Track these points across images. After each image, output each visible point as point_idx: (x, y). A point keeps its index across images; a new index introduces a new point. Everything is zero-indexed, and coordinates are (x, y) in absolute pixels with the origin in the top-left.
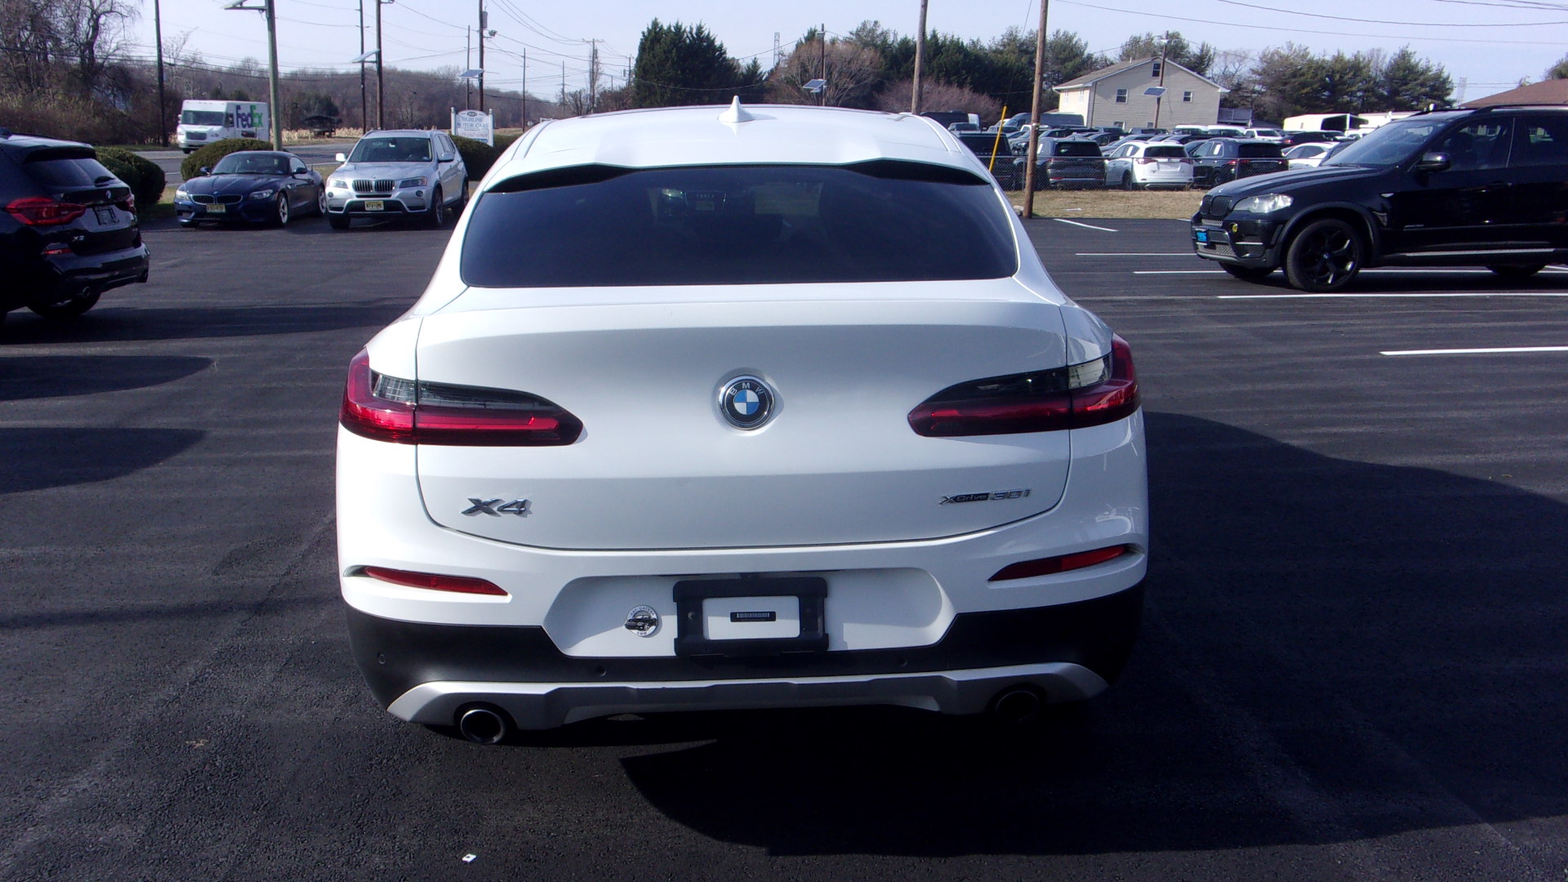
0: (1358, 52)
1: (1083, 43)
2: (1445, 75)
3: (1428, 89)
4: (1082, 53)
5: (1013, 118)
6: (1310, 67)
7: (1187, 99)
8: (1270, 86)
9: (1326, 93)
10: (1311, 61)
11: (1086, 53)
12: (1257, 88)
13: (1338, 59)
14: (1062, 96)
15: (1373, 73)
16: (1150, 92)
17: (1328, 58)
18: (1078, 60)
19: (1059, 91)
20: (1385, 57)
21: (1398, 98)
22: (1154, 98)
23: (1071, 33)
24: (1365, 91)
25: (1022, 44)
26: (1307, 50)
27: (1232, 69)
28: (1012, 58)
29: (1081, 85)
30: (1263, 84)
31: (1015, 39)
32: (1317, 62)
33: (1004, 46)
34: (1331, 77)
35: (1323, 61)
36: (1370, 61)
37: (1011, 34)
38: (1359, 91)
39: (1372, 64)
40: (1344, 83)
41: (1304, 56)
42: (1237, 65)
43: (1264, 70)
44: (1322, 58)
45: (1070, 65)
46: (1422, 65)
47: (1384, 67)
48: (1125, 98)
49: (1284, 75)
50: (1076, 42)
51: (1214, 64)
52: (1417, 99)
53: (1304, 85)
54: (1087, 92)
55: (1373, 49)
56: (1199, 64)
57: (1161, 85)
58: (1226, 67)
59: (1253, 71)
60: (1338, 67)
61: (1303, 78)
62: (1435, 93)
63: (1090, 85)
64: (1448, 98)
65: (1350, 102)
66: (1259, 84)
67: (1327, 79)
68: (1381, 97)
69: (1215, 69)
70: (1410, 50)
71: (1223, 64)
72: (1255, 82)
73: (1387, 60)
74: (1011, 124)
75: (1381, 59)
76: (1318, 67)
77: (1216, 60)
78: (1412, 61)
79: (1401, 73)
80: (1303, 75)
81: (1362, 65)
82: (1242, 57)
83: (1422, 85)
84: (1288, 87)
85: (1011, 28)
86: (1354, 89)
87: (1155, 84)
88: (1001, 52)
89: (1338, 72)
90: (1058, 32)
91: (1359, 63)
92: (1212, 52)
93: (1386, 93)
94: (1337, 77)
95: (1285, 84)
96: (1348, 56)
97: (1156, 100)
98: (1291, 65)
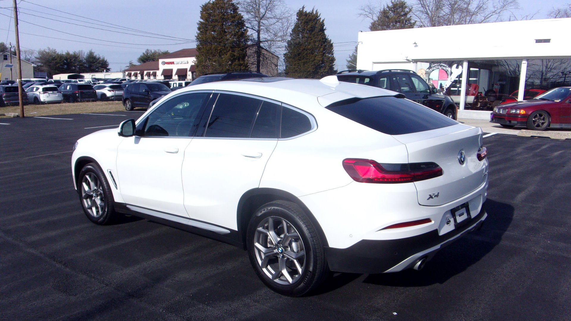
0: (75, 51)
3: (101, 65)
6: (58, 57)
8: (45, 63)
9: (66, 66)
10: (58, 54)
12: (39, 64)
13: (68, 54)
17: (64, 53)
20: (84, 53)
21: (92, 68)
24: (80, 66)
26: (56, 50)
27: (28, 57)
30: (42, 63)
32: (60, 55)
34: (67, 60)
35: (62, 54)
36: (80, 55)
38: (78, 65)
39: (80, 56)
40: (72, 62)
41: (55, 53)
42: (30, 56)
43: (41, 57)
46: (98, 56)
47: (85, 57)
49: (49, 59)
52: (98, 68)
53: (57, 63)
55: (80, 51)
57: (11, 63)
59: (36, 58)
60: (68, 57)
61: (56, 61)
62: (104, 66)
64: (108, 68)
65: (75, 69)
67: (65, 61)
68: (86, 67)
69: (22, 57)
70: (93, 51)
71: (25, 55)
72: (38, 62)
73: (86, 54)
75: (83, 54)
76: (61, 57)
78: (94, 55)
79: (91, 59)
80: (56, 59)
81: (76, 56)
82: (32, 53)
83: (99, 63)
86: (76, 65)
89: (69, 58)
94: (69, 60)
95: (51, 63)
96: (71, 53)
97: (10, 69)
98: (51, 56)
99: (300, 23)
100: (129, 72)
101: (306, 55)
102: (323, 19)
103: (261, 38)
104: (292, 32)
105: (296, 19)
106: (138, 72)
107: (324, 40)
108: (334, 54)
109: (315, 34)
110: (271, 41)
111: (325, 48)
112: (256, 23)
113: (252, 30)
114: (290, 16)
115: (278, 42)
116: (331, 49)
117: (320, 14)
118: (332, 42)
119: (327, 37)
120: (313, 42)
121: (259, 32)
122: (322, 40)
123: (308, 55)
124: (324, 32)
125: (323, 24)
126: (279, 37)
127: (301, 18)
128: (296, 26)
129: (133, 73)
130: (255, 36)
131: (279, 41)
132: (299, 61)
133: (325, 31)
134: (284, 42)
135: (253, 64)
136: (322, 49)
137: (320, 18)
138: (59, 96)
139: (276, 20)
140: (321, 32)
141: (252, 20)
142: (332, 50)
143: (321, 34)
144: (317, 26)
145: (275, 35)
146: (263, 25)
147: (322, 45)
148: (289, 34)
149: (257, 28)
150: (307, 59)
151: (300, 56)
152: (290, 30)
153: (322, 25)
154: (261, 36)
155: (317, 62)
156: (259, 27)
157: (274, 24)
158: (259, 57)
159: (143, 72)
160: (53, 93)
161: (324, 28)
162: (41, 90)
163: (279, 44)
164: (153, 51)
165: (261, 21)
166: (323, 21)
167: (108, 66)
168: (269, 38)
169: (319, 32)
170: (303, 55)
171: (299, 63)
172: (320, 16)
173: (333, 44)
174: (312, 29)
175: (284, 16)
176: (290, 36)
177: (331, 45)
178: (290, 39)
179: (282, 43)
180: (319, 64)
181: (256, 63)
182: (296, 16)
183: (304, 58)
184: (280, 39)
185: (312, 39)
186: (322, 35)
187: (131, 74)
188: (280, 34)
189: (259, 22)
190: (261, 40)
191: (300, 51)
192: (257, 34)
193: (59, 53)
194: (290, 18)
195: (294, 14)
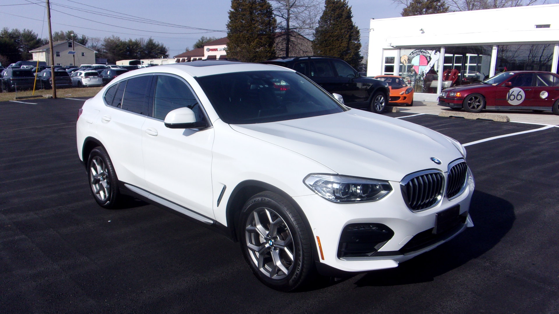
1: (36, 34)
2: (164, 47)
3: (159, 51)
4: (36, 38)
5: (16, 63)
6: (122, 44)
7: (83, 55)
9: (128, 53)
10: (121, 42)
11: (38, 38)
12: (105, 51)
13: (130, 41)
14: (34, 54)
15: (142, 46)
16: (70, 53)
17: (127, 41)
18: (35, 41)
19: (32, 52)
20: (144, 41)
22: (72, 55)
23: (30, 30)
24: (140, 52)
25: (10, 34)
26: (119, 38)
27: (95, 44)
28: (7, 40)
29: (41, 50)
30: (107, 50)
31: (7, 32)
32: (123, 42)
33: (3, 35)
34: (129, 47)
35: (125, 42)
37: (5, 31)
38: (139, 52)
39: (141, 43)
40: (133, 49)
41: (119, 40)
42: (96, 43)
43: (106, 44)
44: (125, 41)
45: (32, 42)
46: (157, 43)
47: (145, 44)
48: (59, 55)
49: (113, 47)
50: (33, 34)
51: (88, 42)
52: (157, 54)
53: (121, 50)
54: (44, 53)
56: (83, 42)
58: (93, 44)
59: (103, 45)
60: (131, 44)
61: (119, 48)
62: (162, 52)
63: (45, 50)
65: (137, 55)
66: (105, 49)
67: (128, 48)
69: (89, 44)
70: (151, 39)
72: (103, 49)
73: (146, 41)
74: (17, 65)
76: (124, 44)
77: (89, 41)
78: (153, 42)
79: (150, 46)
80: (119, 46)
81: (138, 43)
82: (98, 40)
83: (158, 50)
84: (115, 51)
85: (5, 28)
86: (137, 51)
87: (71, 50)
88: (2, 38)
90: (25, 30)
91: (137, 42)
92: (87, 38)
93: (147, 53)
94: (131, 47)
96: (133, 40)
97: (73, 56)
98: (115, 43)
99: (328, 11)
100: (178, 58)
101: (332, 41)
102: (350, 7)
103: (290, 26)
104: (320, 19)
105: (324, 7)
106: (186, 58)
107: (350, 27)
108: (360, 41)
109: (341, 21)
110: (300, 28)
111: (351, 35)
112: (286, 11)
113: (282, 18)
114: (318, 4)
115: (307, 30)
116: (357, 36)
117: (348, 1)
118: (358, 29)
119: (353, 24)
120: (339, 29)
121: (288, 20)
122: (348, 27)
123: (334, 42)
124: (351, 20)
125: (351, 11)
126: (307, 24)
127: (329, 6)
128: (324, 13)
129: (181, 59)
130: (284, 24)
131: (307, 28)
132: (325, 48)
133: (352, 18)
134: (311, 29)
135: (281, 50)
136: (348, 36)
137: (348, 6)
138: (98, 80)
139: (305, 8)
140: (347, 19)
141: (283, 8)
142: (359, 37)
143: (347, 22)
144: (344, 13)
145: (304, 22)
146: (292, 13)
147: (348, 32)
148: (317, 21)
149: (286, 16)
150: (334, 45)
151: (327, 42)
152: (318, 18)
153: (349, 12)
154: (290, 24)
155: (343, 48)
156: (289, 15)
157: (303, 12)
158: (287, 44)
159: (190, 58)
160: (94, 78)
161: (351, 16)
162: (83, 75)
163: (307, 31)
164: (208, 38)
165: (291, 9)
166: (350, 8)
167: (166, 53)
168: (297, 25)
169: (346, 19)
170: (330, 42)
171: (325, 50)
172: (347, 3)
173: (360, 31)
174: (340, 16)
175: (312, 4)
176: (318, 23)
177: (358, 32)
178: (317, 27)
179: (310, 31)
180: (344, 50)
181: (285, 49)
182: (325, 3)
183: (330, 45)
184: (308, 27)
185: (338, 27)
186: (349, 23)
187: (179, 60)
188: (307, 22)
189: (288, 11)
190: (290, 28)
191: (326, 38)
192: (286, 22)
193: (123, 41)
194: (318, 6)
195: (322, 2)
